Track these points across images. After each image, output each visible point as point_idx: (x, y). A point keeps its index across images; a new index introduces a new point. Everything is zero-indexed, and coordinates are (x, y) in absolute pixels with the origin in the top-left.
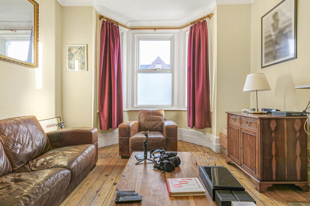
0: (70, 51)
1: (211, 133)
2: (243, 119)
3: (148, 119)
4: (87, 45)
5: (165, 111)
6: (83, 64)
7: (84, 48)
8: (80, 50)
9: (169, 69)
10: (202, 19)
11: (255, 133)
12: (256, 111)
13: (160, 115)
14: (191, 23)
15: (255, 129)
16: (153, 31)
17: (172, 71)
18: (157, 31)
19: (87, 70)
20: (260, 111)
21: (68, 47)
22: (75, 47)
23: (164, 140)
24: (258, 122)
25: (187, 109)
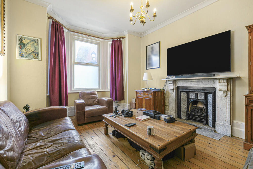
0: (22, 41)
1: (124, 102)
2: (145, 93)
3: (88, 98)
4: (41, 39)
5: (97, 92)
6: (37, 55)
7: (38, 41)
8: (33, 42)
9: (97, 64)
10: (119, 38)
11: (151, 98)
12: (148, 89)
13: (95, 94)
14: (113, 39)
15: (151, 96)
16: (87, 36)
17: (98, 65)
18: (90, 37)
19: (41, 60)
20: (149, 89)
21: (19, 37)
22: (28, 39)
23: (107, 109)
24: (152, 93)
25: (110, 90)
